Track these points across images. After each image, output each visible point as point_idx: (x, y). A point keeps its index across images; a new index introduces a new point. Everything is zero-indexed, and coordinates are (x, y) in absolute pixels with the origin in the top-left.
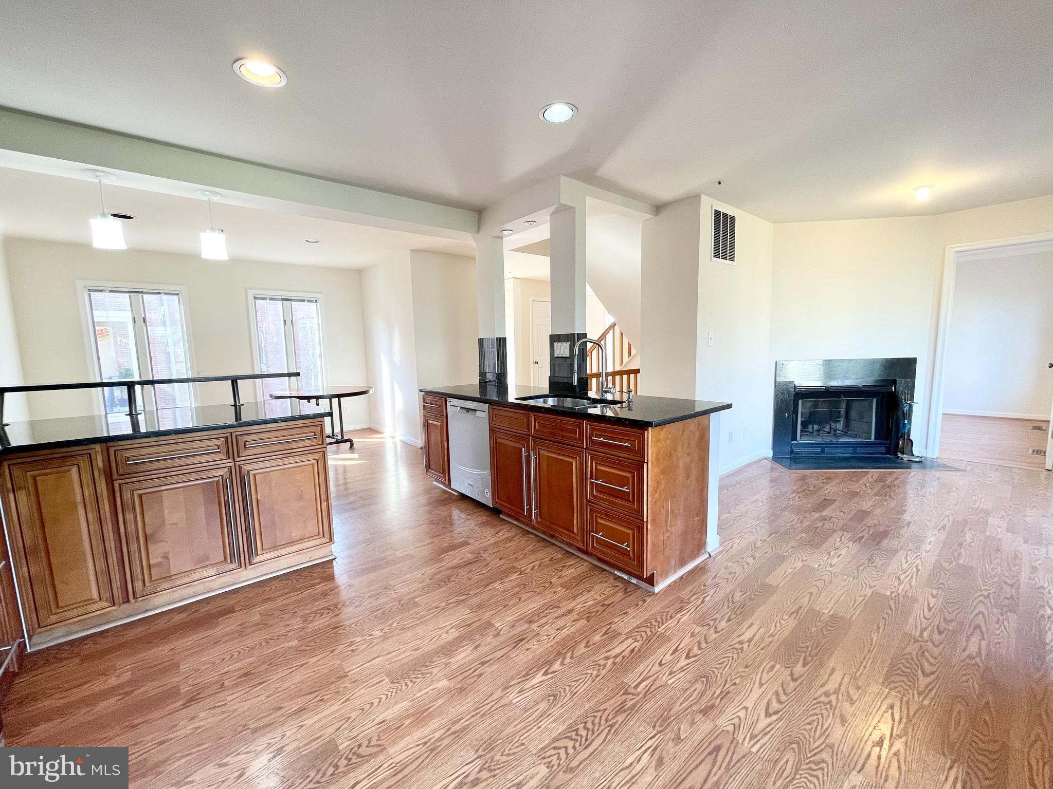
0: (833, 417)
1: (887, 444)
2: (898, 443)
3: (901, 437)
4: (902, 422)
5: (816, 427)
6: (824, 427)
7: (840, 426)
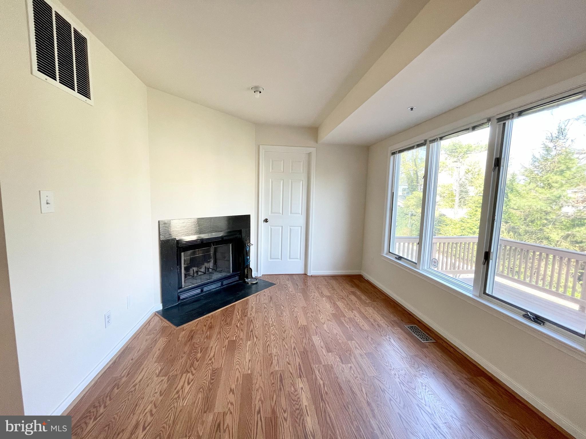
0: (206, 259)
1: (239, 273)
2: (245, 272)
3: (246, 267)
4: (246, 258)
5: (195, 269)
6: (201, 268)
7: (211, 265)
